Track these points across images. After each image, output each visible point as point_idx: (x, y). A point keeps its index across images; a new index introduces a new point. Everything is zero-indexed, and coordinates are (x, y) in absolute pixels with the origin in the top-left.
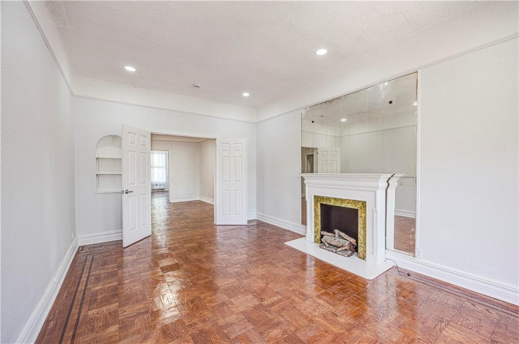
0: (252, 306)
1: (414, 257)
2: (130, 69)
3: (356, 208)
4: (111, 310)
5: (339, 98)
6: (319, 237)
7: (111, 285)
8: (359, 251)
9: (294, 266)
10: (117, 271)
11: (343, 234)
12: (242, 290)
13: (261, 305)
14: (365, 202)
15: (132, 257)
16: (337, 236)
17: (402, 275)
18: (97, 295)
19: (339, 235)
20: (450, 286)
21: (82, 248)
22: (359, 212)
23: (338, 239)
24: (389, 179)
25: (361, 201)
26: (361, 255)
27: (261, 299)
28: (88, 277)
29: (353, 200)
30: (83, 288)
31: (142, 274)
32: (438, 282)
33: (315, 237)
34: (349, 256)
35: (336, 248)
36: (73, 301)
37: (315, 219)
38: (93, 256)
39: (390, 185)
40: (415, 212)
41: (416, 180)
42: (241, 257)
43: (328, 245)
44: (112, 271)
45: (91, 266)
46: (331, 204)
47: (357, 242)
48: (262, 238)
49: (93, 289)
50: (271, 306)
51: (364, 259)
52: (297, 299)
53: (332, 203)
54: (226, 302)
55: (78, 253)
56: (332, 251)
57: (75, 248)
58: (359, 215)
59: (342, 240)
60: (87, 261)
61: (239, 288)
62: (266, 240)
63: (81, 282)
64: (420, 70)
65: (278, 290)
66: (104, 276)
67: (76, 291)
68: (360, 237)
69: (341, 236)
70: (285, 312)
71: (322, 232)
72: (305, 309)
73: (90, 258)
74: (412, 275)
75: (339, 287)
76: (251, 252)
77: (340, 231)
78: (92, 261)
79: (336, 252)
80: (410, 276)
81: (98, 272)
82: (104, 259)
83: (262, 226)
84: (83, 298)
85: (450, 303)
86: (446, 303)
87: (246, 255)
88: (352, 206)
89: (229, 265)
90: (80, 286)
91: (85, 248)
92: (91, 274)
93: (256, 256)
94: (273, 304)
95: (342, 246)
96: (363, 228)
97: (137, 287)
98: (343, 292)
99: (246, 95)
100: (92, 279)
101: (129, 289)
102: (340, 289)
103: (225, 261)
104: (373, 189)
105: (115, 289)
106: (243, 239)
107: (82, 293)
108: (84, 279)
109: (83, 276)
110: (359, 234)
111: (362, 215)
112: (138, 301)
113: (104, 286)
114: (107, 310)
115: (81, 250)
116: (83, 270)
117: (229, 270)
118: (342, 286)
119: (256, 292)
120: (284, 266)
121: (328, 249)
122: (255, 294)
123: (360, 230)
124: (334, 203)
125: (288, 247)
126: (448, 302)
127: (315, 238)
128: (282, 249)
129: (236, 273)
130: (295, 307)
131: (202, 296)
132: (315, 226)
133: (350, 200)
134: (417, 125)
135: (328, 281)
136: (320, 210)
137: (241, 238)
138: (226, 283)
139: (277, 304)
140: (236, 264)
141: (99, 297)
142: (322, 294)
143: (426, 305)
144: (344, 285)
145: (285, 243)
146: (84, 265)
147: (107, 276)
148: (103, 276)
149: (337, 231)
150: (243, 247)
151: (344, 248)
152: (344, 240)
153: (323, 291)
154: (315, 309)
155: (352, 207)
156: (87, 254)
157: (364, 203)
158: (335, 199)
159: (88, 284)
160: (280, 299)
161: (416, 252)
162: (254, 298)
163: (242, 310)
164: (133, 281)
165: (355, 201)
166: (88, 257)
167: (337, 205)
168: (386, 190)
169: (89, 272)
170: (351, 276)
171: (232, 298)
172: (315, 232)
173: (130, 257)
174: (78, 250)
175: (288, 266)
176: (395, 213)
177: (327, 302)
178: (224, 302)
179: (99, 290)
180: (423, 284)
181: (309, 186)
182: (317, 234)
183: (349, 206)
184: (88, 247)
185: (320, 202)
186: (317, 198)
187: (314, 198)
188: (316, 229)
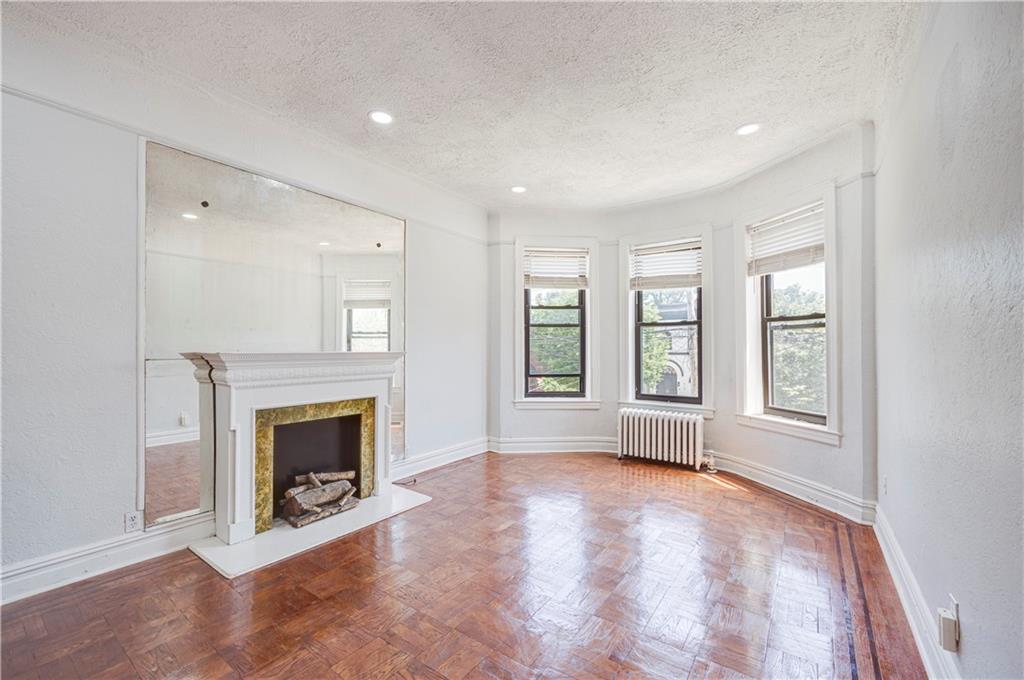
1: (404, 458)
3: (358, 412)
6: (269, 513)
8: (363, 486)
14: (373, 399)
16: (318, 483)
19: (322, 481)
22: (363, 419)
25: (365, 399)
26: (367, 492)
29: (353, 400)
33: (258, 518)
37: (257, 472)
46: (306, 419)
47: (358, 473)
53: (309, 417)
58: (363, 423)
59: (332, 486)
68: (364, 460)
69: (325, 480)
77: (316, 472)
79: (339, 511)
88: (351, 410)
111: (369, 421)
121: (324, 514)
124: (315, 415)
127: (257, 522)
132: (258, 490)
133: (348, 401)
136: (273, 444)
149: (313, 476)
152: (334, 484)
155: (351, 413)
165: (356, 400)
167: (320, 418)
181: (236, 388)
183: (346, 412)
185: (274, 423)
186: (266, 416)
187: (257, 418)
188: (262, 496)
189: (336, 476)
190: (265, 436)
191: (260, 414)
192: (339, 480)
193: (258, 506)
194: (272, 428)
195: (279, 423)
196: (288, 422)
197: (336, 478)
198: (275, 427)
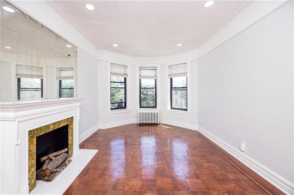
14: (73, 117)
22: (69, 126)
25: (70, 118)
37: (29, 162)
69: (55, 156)
80: (84, 145)
124: (53, 128)
132: (30, 171)
136: (36, 146)
185: (36, 136)
186: (33, 133)
187: (29, 135)
188: (31, 173)
189: (60, 152)
190: (32, 143)
191: (30, 132)
192: (61, 154)
193: (29, 179)
194: (35, 139)
195: (38, 135)
196: (43, 134)
197: (60, 153)
198: (37, 137)
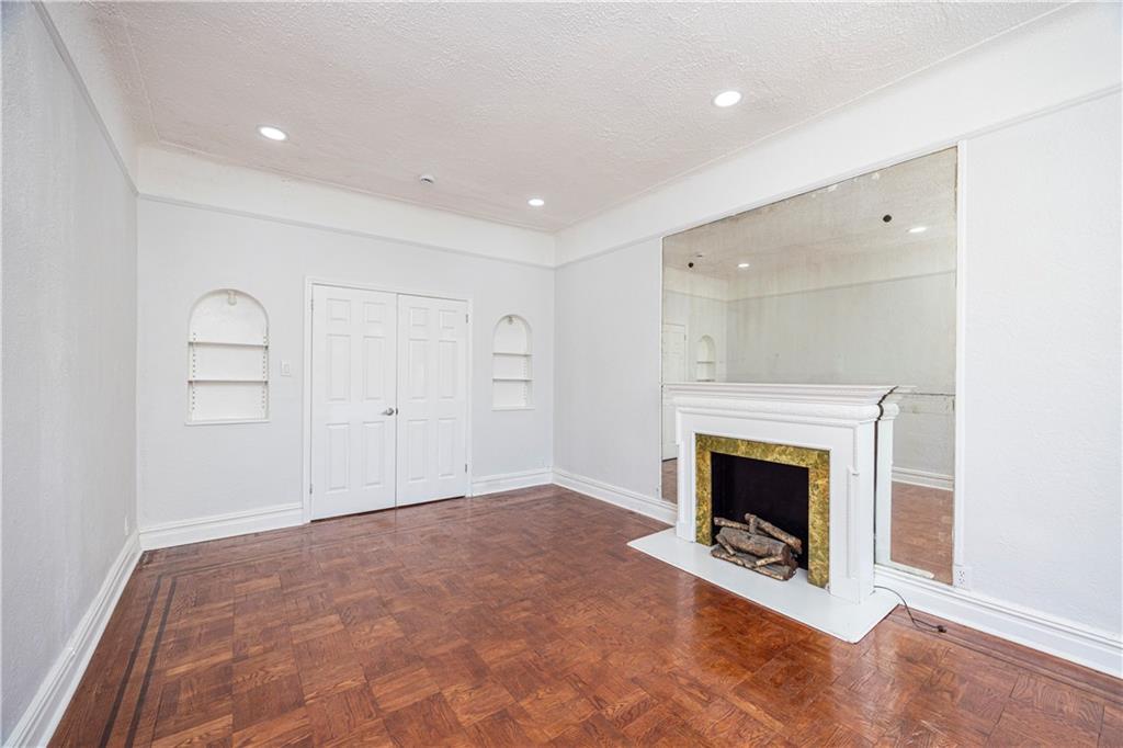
0: (575, 721)
1: (951, 584)
2: (273, 134)
3: (803, 465)
4: (211, 739)
5: (757, 210)
6: (706, 530)
7: (216, 660)
8: (811, 567)
9: (660, 604)
10: (232, 618)
11: (767, 526)
12: (546, 675)
13: (599, 718)
14: (827, 452)
15: (270, 580)
16: (752, 528)
17: (921, 630)
18: (177, 692)
19: (759, 528)
20: (1052, 662)
21: (150, 556)
22: (811, 475)
23: (757, 537)
24: (884, 398)
26: (817, 578)
27: (597, 699)
28: (159, 638)
29: (795, 447)
30: (145, 671)
31: (294, 629)
32: (1017, 650)
33: (699, 529)
34: (786, 579)
35: (753, 558)
36: (116, 708)
37: (698, 488)
38: (175, 578)
39: (885, 413)
40: (951, 477)
41: (954, 402)
42: (532, 580)
43: (732, 552)
44: (220, 620)
45: (168, 606)
46: (739, 454)
47: (805, 546)
48: (574, 531)
49: (170, 673)
50: (627, 722)
51: (823, 587)
52: (687, 701)
53: (741, 452)
54: (510, 711)
55: (138, 570)
56: (744, 566)
57: (134, 555)
58: (811, 482)
59: (766, 539)
60: (160, 592)
61: (537, 666)
62: (583, 534)
63: (140, 653)
64: (965, 142)
65: (635, 674)
66: (200, 634)
67: (125, 681)
68: (814, 533)
69: (762, 530)
70: (664, 739)
71: (716, 520)
72: (714, 732)
73: (167, 582)
74: (948, 630)
75: (783, 665)
76: (553, 567)
77: (759, 516)
78: (172, 593)
79: (753, 568)
80: (945, 632)
81: (182, 624)
82: (202, 586)
83: (569, 501)
84: (141, 701)
85: (1071, 710)
86: (1061, 711)
87: (541, 576)
88: (793, 460)
89: (505, 602)
90: (136, 665)
91: (158, 556)
92: (167, 628)
93: (566, 579)
94: (629, 716)
95: (770, 555)
96: (822, 513)
97: (280, 667)
98: (798, 679)
99: (536, 202)
100: (169, 641)
101: (262, 673)
102: (788, 669)
103: (494, 592)
104: (848, 422)
105: (226, 671)
106: (531, 534)
107: (140, 687)
108: (148, 644)
109: (148, 633)
110: (810, 527)
111: (819, 482)
112: (283, 710)
113: (198, 663)
114: (201, 737)
115: (147, 563)
116: (148, 616)
117: (508, 616)
118: (789, 662)
119: (581, 681)
120: (638, 605)
121: (733, 559)
122: (580, 685)
123: (814, 518)
124: (746, 453)
125: (639, 554)
126: (1065, 708)
127: (698, 532)
128: (625, 560)
129: (525, 624)
130: (685, 725)
131: (447, 694)
132: (699, 505)
133: (787, 446)
134: (956, 271)
135: (750, 646)
136: (710, 468)
137: (525, 531)
138: (503, 653)
139: (638, 716)
140: (522, 600)
141: (183, 697)
142: (746, 684)
143: (1014, 718)
144: (793, 658)
145: (629, 544)
146: (152, 603)
147: (206, 633)
148: (197, 633)
149: (752, 518)
150: (531, 555)
151: (773, 560)
152: (772, 541)
153: (746, 677)
154: (738, 732)
155: (792, 463)
156: (160, 572)
157: (824, 455)
158: (749, 443)
159: (158, 659)
160: (645, 702)
161: (954, 572)
162: (577, 698)
163: (552, 735)
164: (272, 649)
165: (800, 448)
166: (163, 580)
167: (753, 457)
168: (876, 423)
169: (163, 624)
170: (803, 633)
171: (522, 698)
172: (698, 518)
173: (264, 582)
174: (141, 560)
175: (647, 604)
176: (893, 476)
177: (763, 707)
178: (505, 710)
179: (187, 673)
180: (983, 656)
182: (704, 523)
183: (784, 460)
184: (164, 554)
185: (710, 449)
186: (704, 441)
187: (697, 441)
188: (702, 512)
189: (777, 532)
194: (709, 453)
195: (714, 450)
198: (712, 453)
